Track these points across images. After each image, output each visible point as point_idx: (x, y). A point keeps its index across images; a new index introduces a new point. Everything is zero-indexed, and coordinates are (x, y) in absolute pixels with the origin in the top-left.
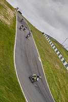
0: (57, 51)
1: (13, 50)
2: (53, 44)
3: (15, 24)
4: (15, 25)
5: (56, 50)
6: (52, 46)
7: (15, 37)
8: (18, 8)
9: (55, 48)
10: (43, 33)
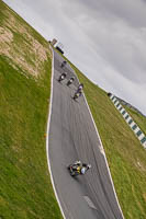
0: (139, 134)
1: (45, 130)
2: (130, 118)
3: (48, 75)
4: (49, 77)
5: (138, 129)
6: (128, 121)
7: (48, 103)
8: (55, 41)
9: (135, 127)
10: (109, 95)
